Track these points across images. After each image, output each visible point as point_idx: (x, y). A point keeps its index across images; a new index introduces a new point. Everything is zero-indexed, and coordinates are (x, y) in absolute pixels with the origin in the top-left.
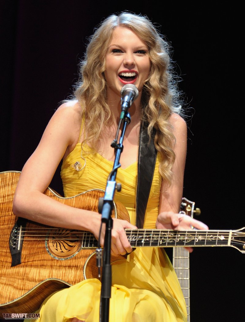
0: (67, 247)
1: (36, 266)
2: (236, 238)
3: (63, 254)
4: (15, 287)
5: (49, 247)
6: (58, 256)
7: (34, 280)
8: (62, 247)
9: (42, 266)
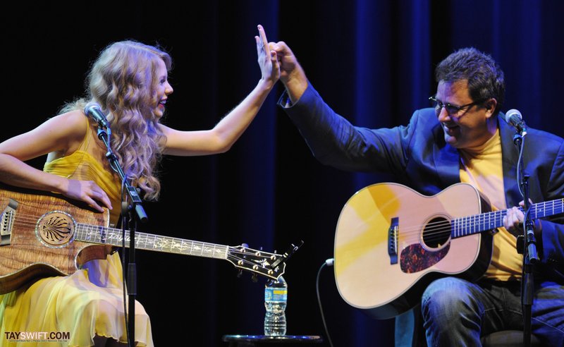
0: (58, 237)
1: (26, 249)
2: (232, 253)
3: (53, 243)
4: (3, 265)
5: (40, 235)
6: (49, 243)
7: (24, 262)
8: (54, 236)
9: (32, 250)
